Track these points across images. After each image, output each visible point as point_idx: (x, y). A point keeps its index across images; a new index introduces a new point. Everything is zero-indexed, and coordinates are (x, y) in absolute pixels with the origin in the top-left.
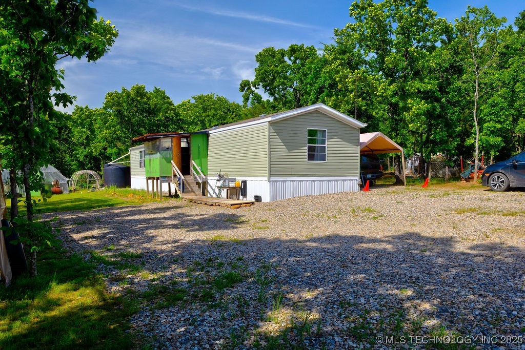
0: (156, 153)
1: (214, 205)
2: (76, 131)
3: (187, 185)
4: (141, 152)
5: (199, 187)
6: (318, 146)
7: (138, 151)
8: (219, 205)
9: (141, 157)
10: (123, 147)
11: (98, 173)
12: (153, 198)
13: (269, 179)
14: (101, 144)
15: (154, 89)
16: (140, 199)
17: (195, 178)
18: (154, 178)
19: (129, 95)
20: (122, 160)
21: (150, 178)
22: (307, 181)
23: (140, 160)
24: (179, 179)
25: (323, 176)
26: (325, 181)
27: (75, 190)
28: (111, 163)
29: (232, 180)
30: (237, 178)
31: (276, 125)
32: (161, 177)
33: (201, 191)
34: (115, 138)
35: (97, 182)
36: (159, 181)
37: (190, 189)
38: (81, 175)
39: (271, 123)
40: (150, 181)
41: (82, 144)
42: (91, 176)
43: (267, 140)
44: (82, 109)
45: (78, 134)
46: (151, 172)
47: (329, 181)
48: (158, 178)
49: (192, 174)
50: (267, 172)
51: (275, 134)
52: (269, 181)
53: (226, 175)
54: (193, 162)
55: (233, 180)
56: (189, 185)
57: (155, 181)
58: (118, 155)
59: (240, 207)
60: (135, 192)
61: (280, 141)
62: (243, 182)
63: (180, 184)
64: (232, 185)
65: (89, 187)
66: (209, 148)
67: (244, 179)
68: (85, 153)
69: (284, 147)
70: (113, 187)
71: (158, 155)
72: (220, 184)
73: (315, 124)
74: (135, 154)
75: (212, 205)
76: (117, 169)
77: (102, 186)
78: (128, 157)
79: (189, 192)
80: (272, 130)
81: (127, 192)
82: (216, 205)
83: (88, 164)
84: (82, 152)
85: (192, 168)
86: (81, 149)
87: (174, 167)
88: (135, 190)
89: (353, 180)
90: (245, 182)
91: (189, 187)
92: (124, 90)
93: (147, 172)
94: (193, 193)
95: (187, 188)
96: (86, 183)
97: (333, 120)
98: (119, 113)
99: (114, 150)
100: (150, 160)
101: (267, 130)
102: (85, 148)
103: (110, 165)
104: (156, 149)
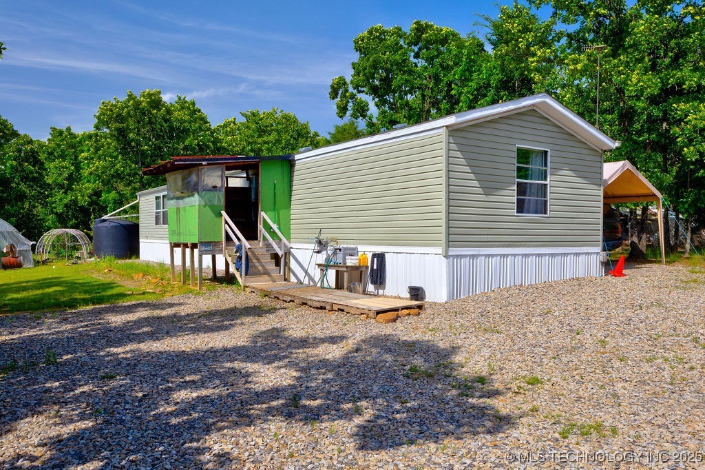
0: (193, 195)
1: (328, 307)
2: (51, 166)
3: (254, 261)
4: (157, 198)
5: (278, 264)
6: (531, 184)
7: (153, 196)
8: (343, 310)
9: (158, 207)
10: (127, 191)
11: (87, 234)
12: (184, 283)
13: (447, 251)
14: (91, 186)
15: (177, 99)
16: (157, 285)
17: (269, 246)
18: (186, 246)
19: (137, 105)
20: (125, 212)
21: (177, 245)
22: (515, 255)
23: (157, 213)
24: (239, 248)
25: (544, 246)
26: (545, 255)
27: (44, 262)
28: (105, 217)
29: (350, 252)
30: (360, 248)
31: (460, 134)
32: (202, 243)
33: (282, 273)
34: (113, 176)
35: (84, 248)
36: (196, 251)
37: (260, 268)
38: (58, 237)
39: (452, 130)
40: (178, 251)
41: (61, 186)
42: (74, 238)
43: (443, 166)
44: (61, 133)
45: (54, 172)
46: (179, 234)
47: (553, 255)
48: (194, 246)
49: (260, 238)
50: (443, 236)
51: (459, 154)
52: (447, 256)
53: (334, 240)
54: (263, 214)
55: (353, 252)
56: (258, 260)
57: (188, 251)
58: (119, 203)
59: (398, 317)
60: (147, 269)
61: (467, 169)
62: (374, 255)
63: (240, 258)
64: (351, 261)
65: (70, 257)
66: (294, 188)
67: (379, 249)
68: (66, 201)
69: (476, 183)
70: (108, 258)
71: (196, 199)
72: (321, 258)
73: (530, 137)
74: (147, 202)
75: (322, 308)
76: (116, 227)
77: (91, 254)
78: (135, 208)
79: (258, 274)
80: (454, 146)
81: (131, 267)
82: (332, 310)
83: (71, 219)
84: (61, 200)
85: (260, 227)
86: (59, 195)
87: (226, 222)
88: (148, 264)
89: (591, 253)
90: (380, 257)
91: (257, 264)
92: (130, 96)
93: (172, 233)
94: (266, 277)
95: (256, 267)
96: (65, 250)
97: (560, 130)
98: (121, 134)
99: (113, 195)
100: (178, 210)
101: (443, 145)
102: (65, 193)
103: (105, 221)
104: (191, 189)
